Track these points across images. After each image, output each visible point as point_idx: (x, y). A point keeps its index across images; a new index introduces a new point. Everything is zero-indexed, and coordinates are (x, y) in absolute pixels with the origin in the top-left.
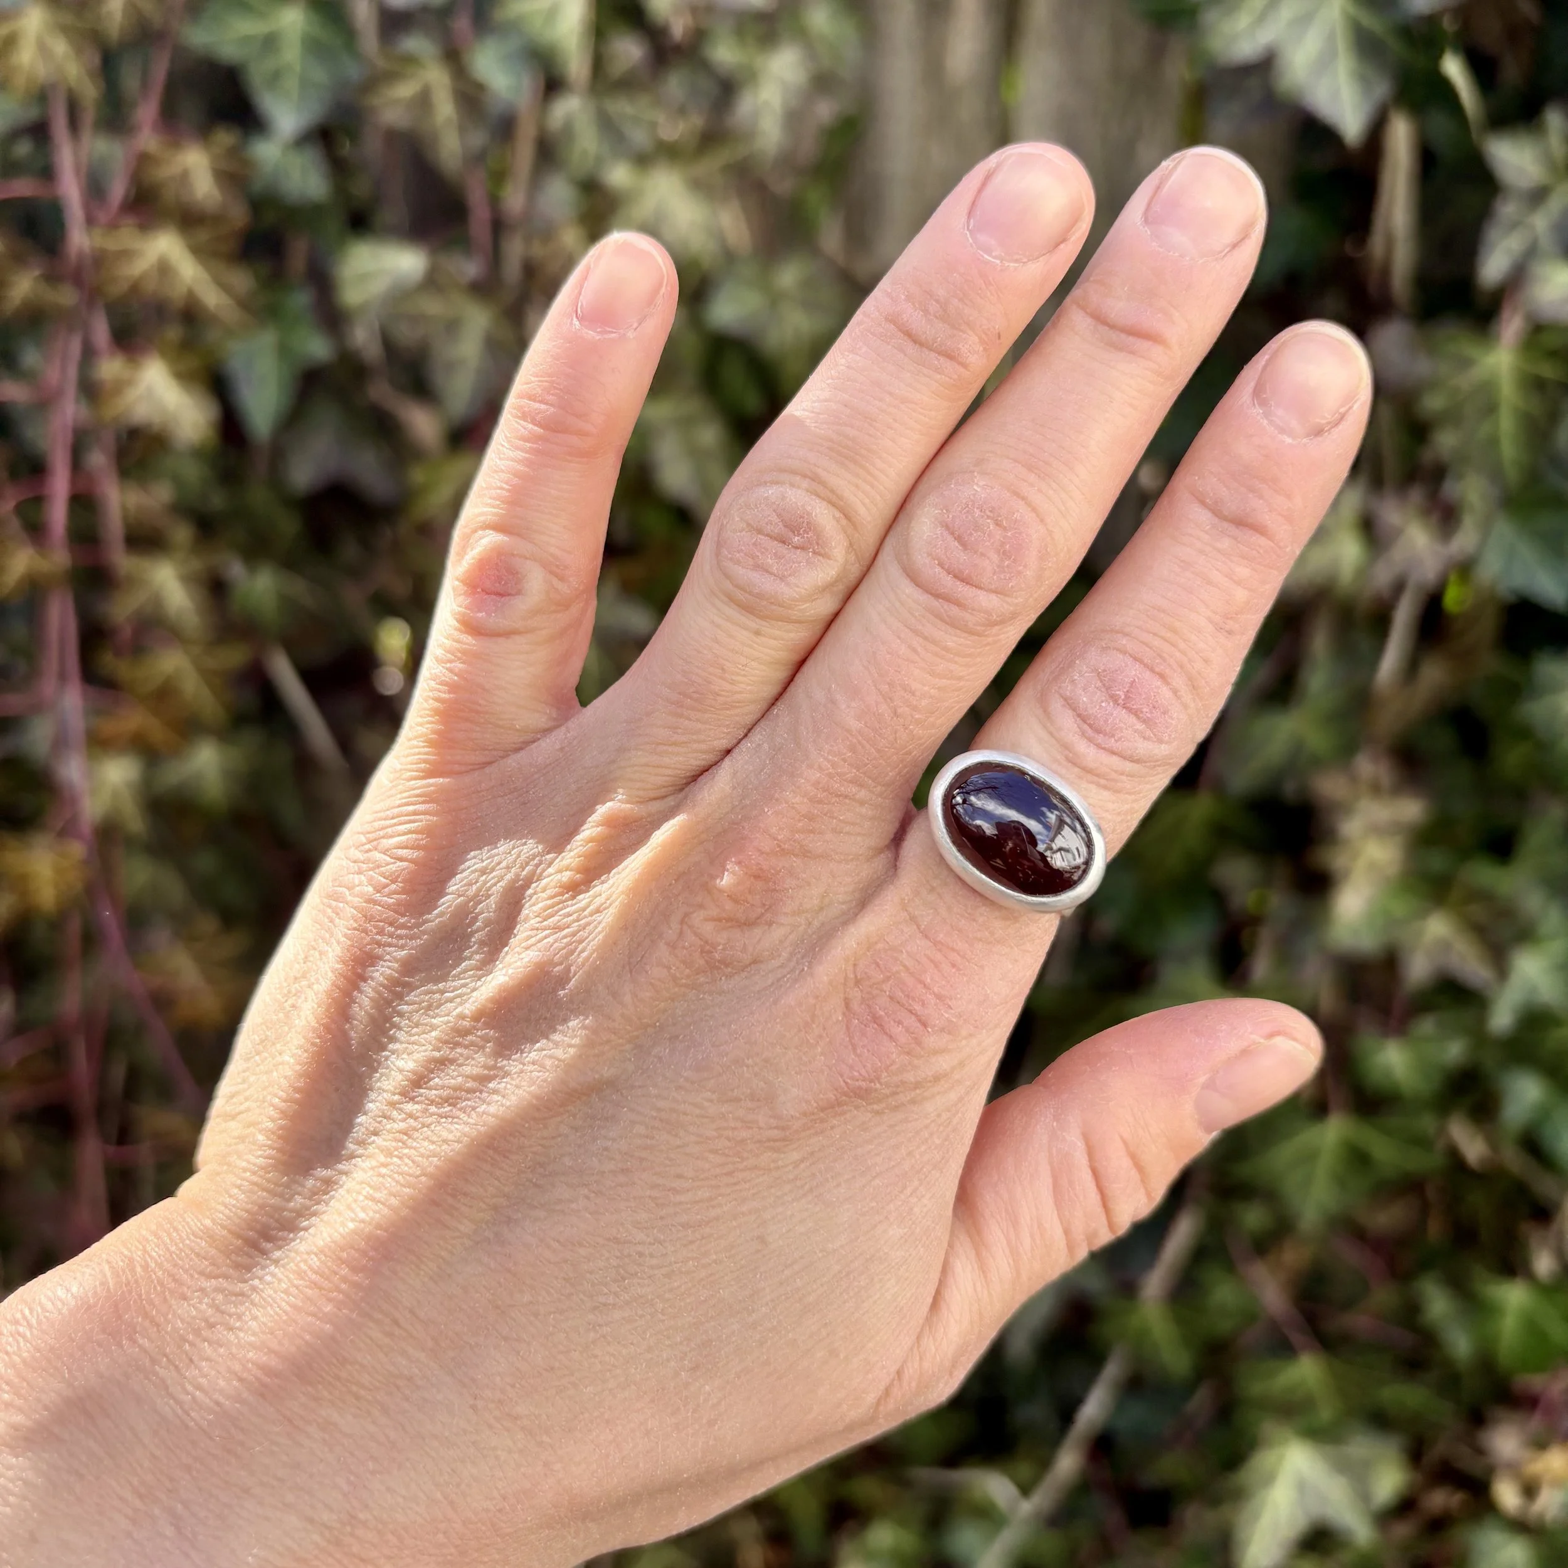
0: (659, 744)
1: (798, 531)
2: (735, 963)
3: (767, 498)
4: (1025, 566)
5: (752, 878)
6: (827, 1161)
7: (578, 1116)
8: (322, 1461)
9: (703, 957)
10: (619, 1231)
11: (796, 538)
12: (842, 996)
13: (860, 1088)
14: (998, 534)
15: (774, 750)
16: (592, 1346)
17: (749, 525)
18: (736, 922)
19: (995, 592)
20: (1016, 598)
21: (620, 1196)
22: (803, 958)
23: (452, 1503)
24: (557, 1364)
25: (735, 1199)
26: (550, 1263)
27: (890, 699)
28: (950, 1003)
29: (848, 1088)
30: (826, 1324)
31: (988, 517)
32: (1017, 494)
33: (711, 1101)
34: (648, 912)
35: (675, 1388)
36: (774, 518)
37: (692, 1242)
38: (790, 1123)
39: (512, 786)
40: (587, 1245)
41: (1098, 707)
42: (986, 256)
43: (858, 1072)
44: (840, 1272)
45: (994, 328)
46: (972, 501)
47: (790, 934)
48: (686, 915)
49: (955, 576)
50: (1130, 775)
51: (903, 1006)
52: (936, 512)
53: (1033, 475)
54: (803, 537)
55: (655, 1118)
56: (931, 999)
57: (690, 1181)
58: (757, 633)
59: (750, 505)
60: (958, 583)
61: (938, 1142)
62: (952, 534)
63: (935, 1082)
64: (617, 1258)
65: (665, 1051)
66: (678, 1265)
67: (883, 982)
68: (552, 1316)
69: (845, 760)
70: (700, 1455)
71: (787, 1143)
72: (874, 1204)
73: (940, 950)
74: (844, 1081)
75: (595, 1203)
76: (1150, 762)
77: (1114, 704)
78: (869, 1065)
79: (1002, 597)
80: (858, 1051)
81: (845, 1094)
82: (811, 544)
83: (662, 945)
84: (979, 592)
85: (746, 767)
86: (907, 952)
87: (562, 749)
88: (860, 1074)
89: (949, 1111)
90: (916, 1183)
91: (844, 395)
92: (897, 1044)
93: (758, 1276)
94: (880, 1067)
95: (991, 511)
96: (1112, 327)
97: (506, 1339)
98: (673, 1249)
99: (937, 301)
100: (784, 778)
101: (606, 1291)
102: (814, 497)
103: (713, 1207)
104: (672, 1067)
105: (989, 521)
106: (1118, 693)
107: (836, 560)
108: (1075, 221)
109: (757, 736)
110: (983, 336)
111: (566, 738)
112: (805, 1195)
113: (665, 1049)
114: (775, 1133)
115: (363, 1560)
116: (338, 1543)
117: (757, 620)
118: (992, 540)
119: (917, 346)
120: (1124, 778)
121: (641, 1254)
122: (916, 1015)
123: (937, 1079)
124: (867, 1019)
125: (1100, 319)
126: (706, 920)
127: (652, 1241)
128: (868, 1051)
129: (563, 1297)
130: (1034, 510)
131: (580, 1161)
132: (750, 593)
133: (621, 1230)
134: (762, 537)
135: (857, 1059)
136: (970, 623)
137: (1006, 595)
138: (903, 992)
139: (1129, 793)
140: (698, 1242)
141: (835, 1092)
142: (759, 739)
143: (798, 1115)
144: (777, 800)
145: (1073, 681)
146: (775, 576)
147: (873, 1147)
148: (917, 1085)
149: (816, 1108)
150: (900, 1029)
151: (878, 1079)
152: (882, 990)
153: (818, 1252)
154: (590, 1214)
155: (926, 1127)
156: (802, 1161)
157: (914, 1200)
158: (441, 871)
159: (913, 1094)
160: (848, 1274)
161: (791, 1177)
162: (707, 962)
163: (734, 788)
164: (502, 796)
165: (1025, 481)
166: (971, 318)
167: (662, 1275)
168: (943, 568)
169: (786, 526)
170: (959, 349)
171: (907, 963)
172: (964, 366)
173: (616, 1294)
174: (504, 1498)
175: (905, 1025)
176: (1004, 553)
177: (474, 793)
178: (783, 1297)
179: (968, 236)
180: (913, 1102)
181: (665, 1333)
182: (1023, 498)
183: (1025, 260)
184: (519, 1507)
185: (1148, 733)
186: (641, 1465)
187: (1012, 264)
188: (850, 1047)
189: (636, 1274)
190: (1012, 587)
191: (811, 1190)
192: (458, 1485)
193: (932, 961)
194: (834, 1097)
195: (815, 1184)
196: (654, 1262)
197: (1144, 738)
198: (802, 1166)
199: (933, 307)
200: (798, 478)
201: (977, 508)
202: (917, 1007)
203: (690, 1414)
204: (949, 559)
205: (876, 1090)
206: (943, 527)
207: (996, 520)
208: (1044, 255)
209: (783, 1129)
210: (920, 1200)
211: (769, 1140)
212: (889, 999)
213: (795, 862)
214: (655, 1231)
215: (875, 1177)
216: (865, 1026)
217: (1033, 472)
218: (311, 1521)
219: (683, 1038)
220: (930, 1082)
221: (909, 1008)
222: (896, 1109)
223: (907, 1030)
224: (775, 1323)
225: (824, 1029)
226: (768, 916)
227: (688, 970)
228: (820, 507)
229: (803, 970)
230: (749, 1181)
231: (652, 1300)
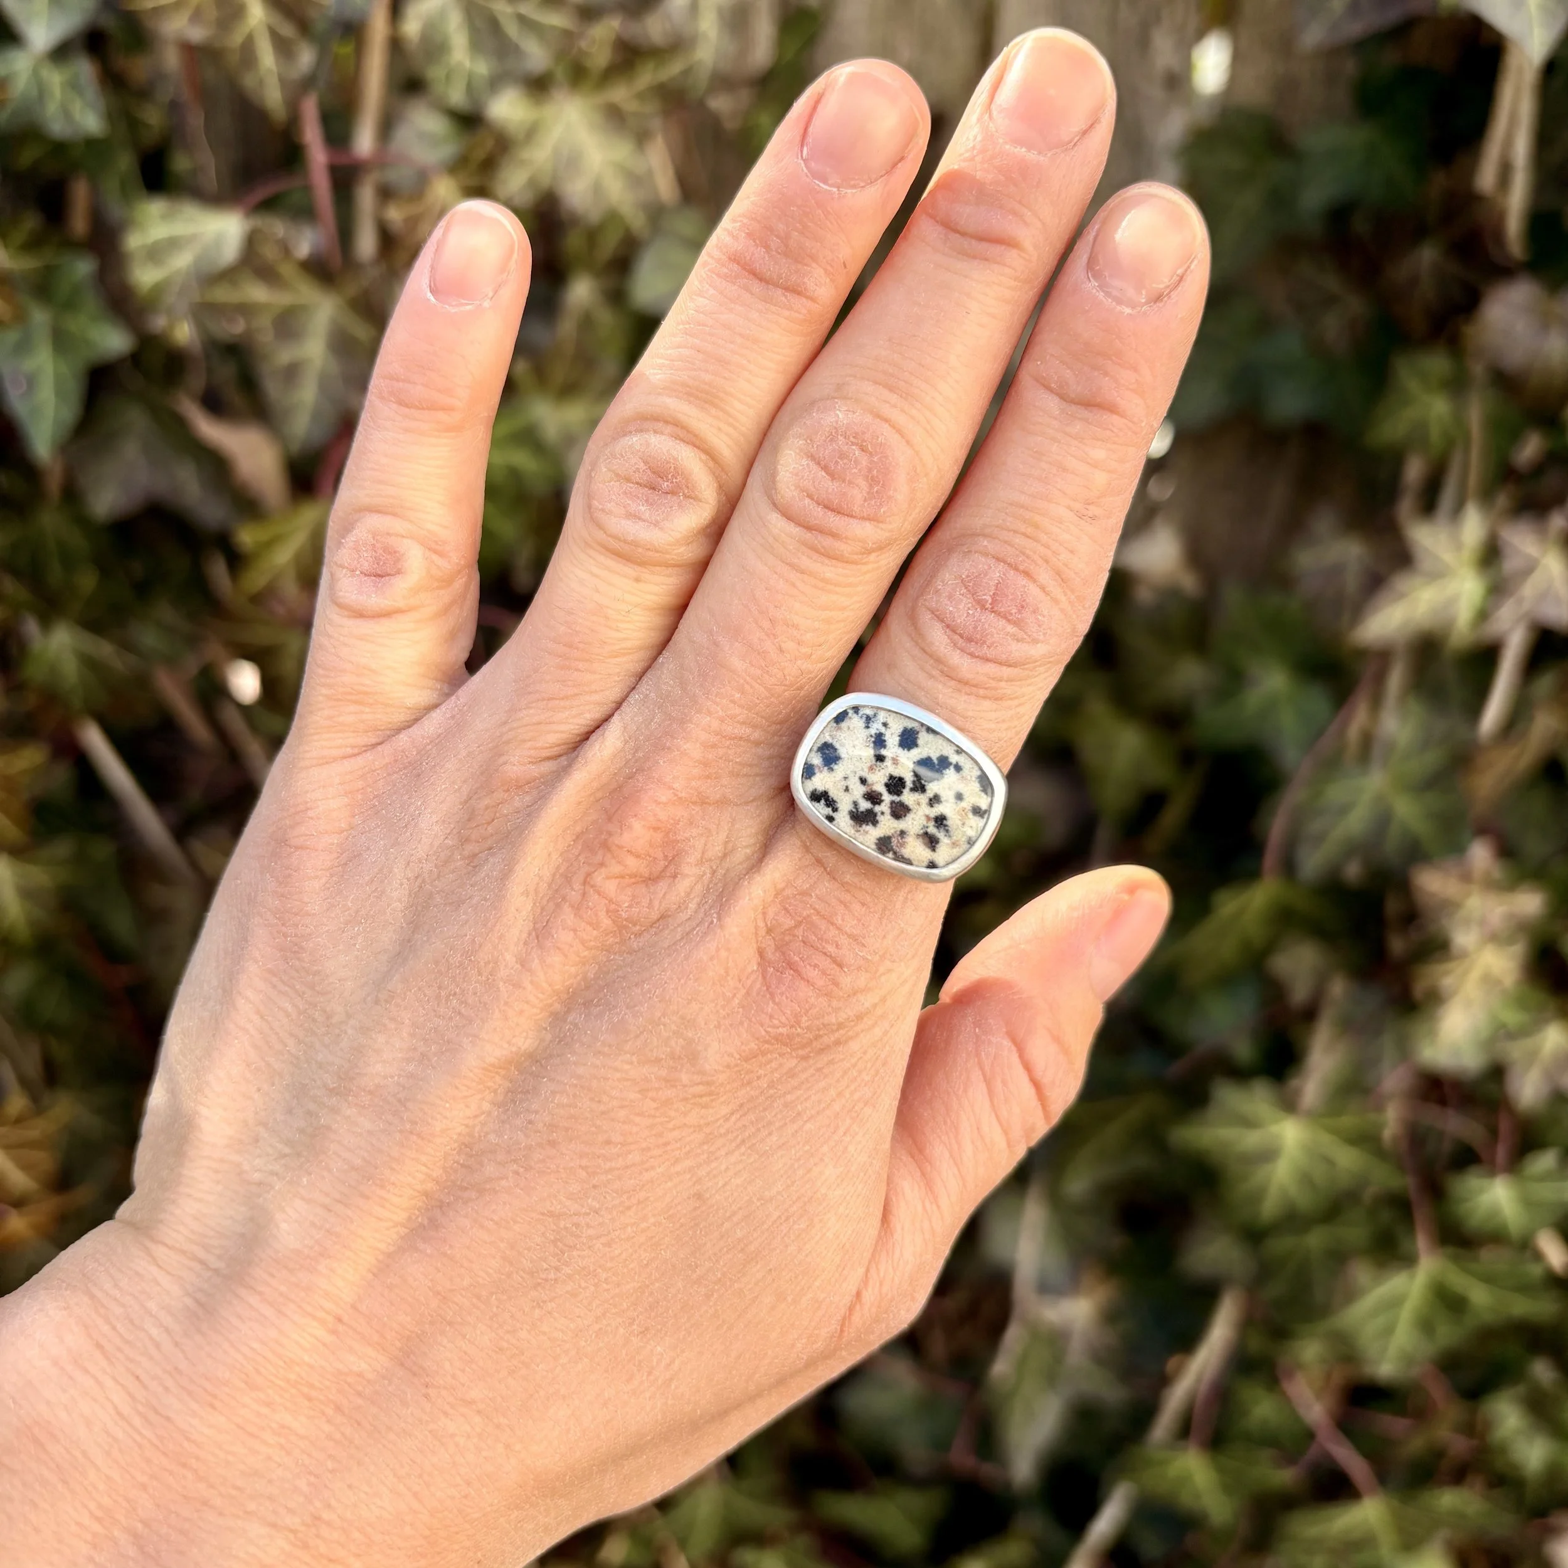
0: (549, 699)
1: (667, 477)
2: (642, 920)
3: (631, 447)
4: (895, 490)
5: (651, 830)
6: (757, 1112)
7: (499, 1091)
8: (280, 1465)
9: (610, 917)
10: (552, 1203)
11: (666, 484)
12: (755, 946)
13: (781, 1034)
14: (864, 461)
15: (661, 699)
16: (539, 1323)
17: (617, 475)
18: (641, 877)
19: (868, 519)
20: (890, 523)
21: (549, 1168)
22: (710, 908)
23: (416, 1495)
24: (505, 1345)
25: (668, 1159)
26: (486, 1243)
27: (774, 635)
28: (863, 941)
29: (770, 1036)
30: (770, 1270)
31: (853, 444)
32: (878, 416)
33: (632, 1063)
34: (548, 875)
35: (626, 1355)
36: (642, 466)
37: (629, 1208)
38: (714, 1078)
39: (406, 761)
40: (522, 1221)
41: (965, 615)
42: (821, 185)
43: (778, 1019)
44: (780, 1217)
45: (838, 258)
46: (836, 428)
47: (695, 884)
48: (588, 875)
49: (826, 507)
50: (1010, 680)
51: (817, 949)
52: (801, 442)
53: (895, 396)
54: (672, 482)
55: (576, 1086)
56: (844, 940)
57: (619, 1146)
58: (637, 580)
59: (616, 455)
60: (830, 513)
61: (867, 1078)
62: (818, 463)
63: (858, 1020)
64: (553, 1231)
65: (580, 1018)
66: (617, 1233)
67: (795, 927)
68: (494, 1297)
69: (733, 702)
70: (659, 1417)
71: (714, 1097)
72: (807, 1148)
73: (847, 891)
74: (766, 1031)
75: (525, 1178)
76: (1029, 663)
77: (981, 609)
78: (789, 1012)
79: (875, 523)
80: (777, 1000)
81: (767, 1042)
82: (680, 488)
83: (566, 908)
84: (851, 520)
85: (636, 719)
86: (817, 896)
87: (453, 717)
88: (780, 1022)
89: (875, 1047)
90: (848, 1121)
91: (696, 340)
92: (814, 988)
93: (698, 1232)
94: (800, 1012)
95: (854, 437)
96: (963, 234)
97: (450, 1324)
98: (610, 1217)
99: (778, 237)
100: (675, 726)
101: (545, 1266)
102: (678, 442)
103: (647, 1170)
104: (589, 1032)
105: (854, 447)
106: (984, 597)
107: (707, 503)
108: (911, 137)
109: (643, 687)
110: (829, 268)
111: (456, 706)
112: (738, 1147)
113: (580, 1015)
114: (700, 1089)
115: (330, 1560)
116: (305, 1546)
117: (635, 567)
118: (859, 467)
119: (763, 284)
120: (1003, 684)
121: (577, 1225)
122: (831, 956)
123: (859, 1017)
124: (782, 966)
125: (949, 226)
126: (608, 878)
127: (588, 1211)
128: (787, 998)
129: (503, 1277)
130: (899, 431)
131: (506, 1137)
132: (625, 541)
133: (554, 1202)
134: (632, 485)
135: (776, 1007)
136: (845, 552)
137: (878, 522)
138: (816, 936)
139: (1011, 699)
140: (635, 1207)
141: (757, 1042)
142: (647, 690)
143: (721, 1068)
144: (669, 748)
145: (937, 591)
146: (648, 522)
147: (802, 1092)
148: (840, 1026)
149: (739, 1059)
150: (816, 972)
151: (798, 1023)
152: (794, 936)
153: (755, 1201)
154: (522, 1189)
155: (854, 1066)
156: (732, 1114)
157: (847, 1139)
158: (341, 854)
159: (837, 1035)
160: (787, 1219)
161: (722, 1131)
162: (614, 922)
163: (626, 742)
164: (397, 773)
165: (888, 402)
166: (813, 251)
167: (602, 1244)
168: (812, 499)
169: (654, 473)
170: (804, 283)
171: (817, 907)
172: (812, 299)
173: (557, 1269)
174: (468, 1484)
175: (821, 968)
176: (873, 479)
177: (369, 773)
178: (725, 1249)
179: (803, 165)
180: (838, 1043)
181: (611, 1301)
182: (886, 420)
183: (862, 184)
184: (484, 1490)
185: (1021, 634)
186: (603, 1435)
187: (849, 191)
188: (768, 996)
189: (575, 1246)
190: (884, 512)
191: (743, 1141)
192: (420, 1476)
193: (841, 902)
194: (756, 1047)
195: (747, 1135)
196: (591, 1232)
197: (1018, 640)
198: (733, 1118)
199: (775, 242)
200: (661, 424)
201: (841, 435)
202: (831, 949)
203: (644, 1378)
204: (818, 490)
205: (798, 1035)
206: (808, 457)
207: (861, 446)
208: (882, 176)
209: (708, 1084)
210: (853, 1137)
211: (694, 1096)
212: (802, 944)
213: (693, 810)
214: (590, 1201)
215: (806, 1121)
216: (781, 973)
217: (895, 393)
218: (274, 1526)
219: (598, 1001)
220: (853, 1021)
221: (824, 951)
222: (822, 1051)
223: (824, 973)
224: (719, 1276)
225: (740, 981)
226: (672, 867)
227: (595, 932)
228: (685, 451)
229: (712, 922)
230: (680, 1139)
231: (595, 1270)
